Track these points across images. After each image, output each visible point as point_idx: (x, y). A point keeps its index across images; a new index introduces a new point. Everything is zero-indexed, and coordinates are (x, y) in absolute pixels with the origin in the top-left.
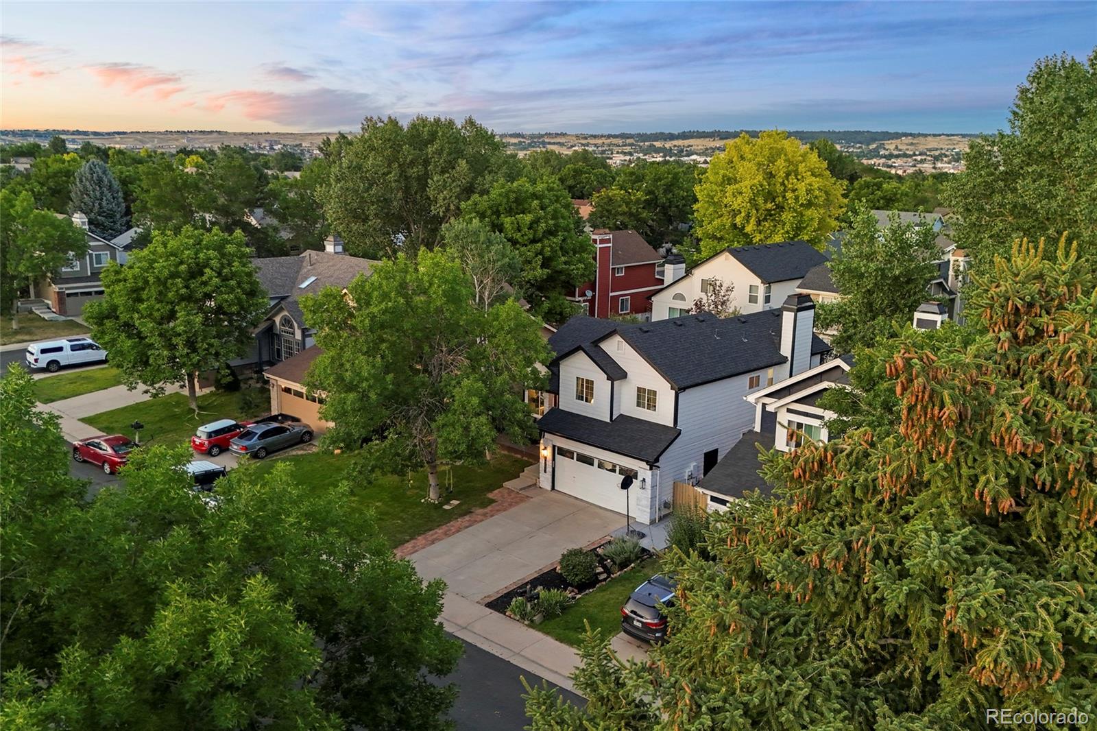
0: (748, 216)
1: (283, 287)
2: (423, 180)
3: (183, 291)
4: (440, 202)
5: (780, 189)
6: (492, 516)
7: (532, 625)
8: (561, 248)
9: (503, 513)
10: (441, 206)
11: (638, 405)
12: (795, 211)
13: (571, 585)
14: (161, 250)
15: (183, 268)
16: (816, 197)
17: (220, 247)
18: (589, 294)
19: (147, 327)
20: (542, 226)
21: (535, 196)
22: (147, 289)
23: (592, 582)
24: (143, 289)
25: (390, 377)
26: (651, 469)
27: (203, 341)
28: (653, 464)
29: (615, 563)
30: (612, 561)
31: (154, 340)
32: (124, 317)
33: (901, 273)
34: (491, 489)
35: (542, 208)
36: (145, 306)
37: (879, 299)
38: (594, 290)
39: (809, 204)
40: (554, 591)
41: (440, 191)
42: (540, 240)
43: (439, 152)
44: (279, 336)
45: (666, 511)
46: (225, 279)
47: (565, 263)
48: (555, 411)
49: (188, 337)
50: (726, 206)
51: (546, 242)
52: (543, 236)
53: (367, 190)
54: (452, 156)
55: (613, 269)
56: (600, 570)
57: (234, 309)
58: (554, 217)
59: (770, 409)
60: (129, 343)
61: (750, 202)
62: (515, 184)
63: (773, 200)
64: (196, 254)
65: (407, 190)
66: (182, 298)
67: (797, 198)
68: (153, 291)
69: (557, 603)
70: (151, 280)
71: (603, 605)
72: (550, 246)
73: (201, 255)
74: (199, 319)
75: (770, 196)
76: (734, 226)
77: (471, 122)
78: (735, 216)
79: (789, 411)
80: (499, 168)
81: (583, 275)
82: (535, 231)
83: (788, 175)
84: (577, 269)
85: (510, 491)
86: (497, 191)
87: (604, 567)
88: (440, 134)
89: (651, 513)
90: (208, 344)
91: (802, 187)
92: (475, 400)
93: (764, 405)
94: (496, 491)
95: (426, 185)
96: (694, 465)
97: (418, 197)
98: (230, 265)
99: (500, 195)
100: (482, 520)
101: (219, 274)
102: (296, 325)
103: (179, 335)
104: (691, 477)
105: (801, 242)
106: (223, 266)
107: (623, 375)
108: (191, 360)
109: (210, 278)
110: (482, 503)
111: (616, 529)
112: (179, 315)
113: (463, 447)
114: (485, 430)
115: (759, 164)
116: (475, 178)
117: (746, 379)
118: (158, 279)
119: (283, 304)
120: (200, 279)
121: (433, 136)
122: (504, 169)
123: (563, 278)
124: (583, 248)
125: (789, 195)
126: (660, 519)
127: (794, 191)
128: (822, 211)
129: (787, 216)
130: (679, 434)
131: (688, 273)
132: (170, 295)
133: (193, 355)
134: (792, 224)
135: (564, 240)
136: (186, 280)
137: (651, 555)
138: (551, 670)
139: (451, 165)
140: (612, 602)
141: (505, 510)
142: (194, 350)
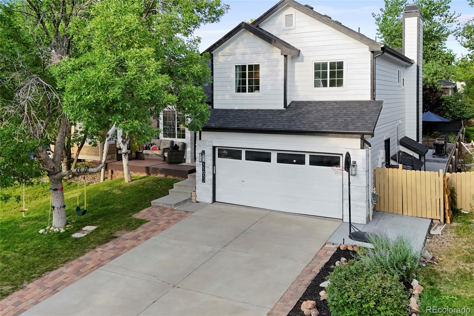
6: (147, 238)
9: (162, 233)
11: (318, 84)
26: (363, 147)
34: (137, 208)
85: (163, 210)
94: (144, 211)
100: (133, 246)
107: (297, 52)
110: (128, 225)
130: (381, 107)
141: (163, 229)
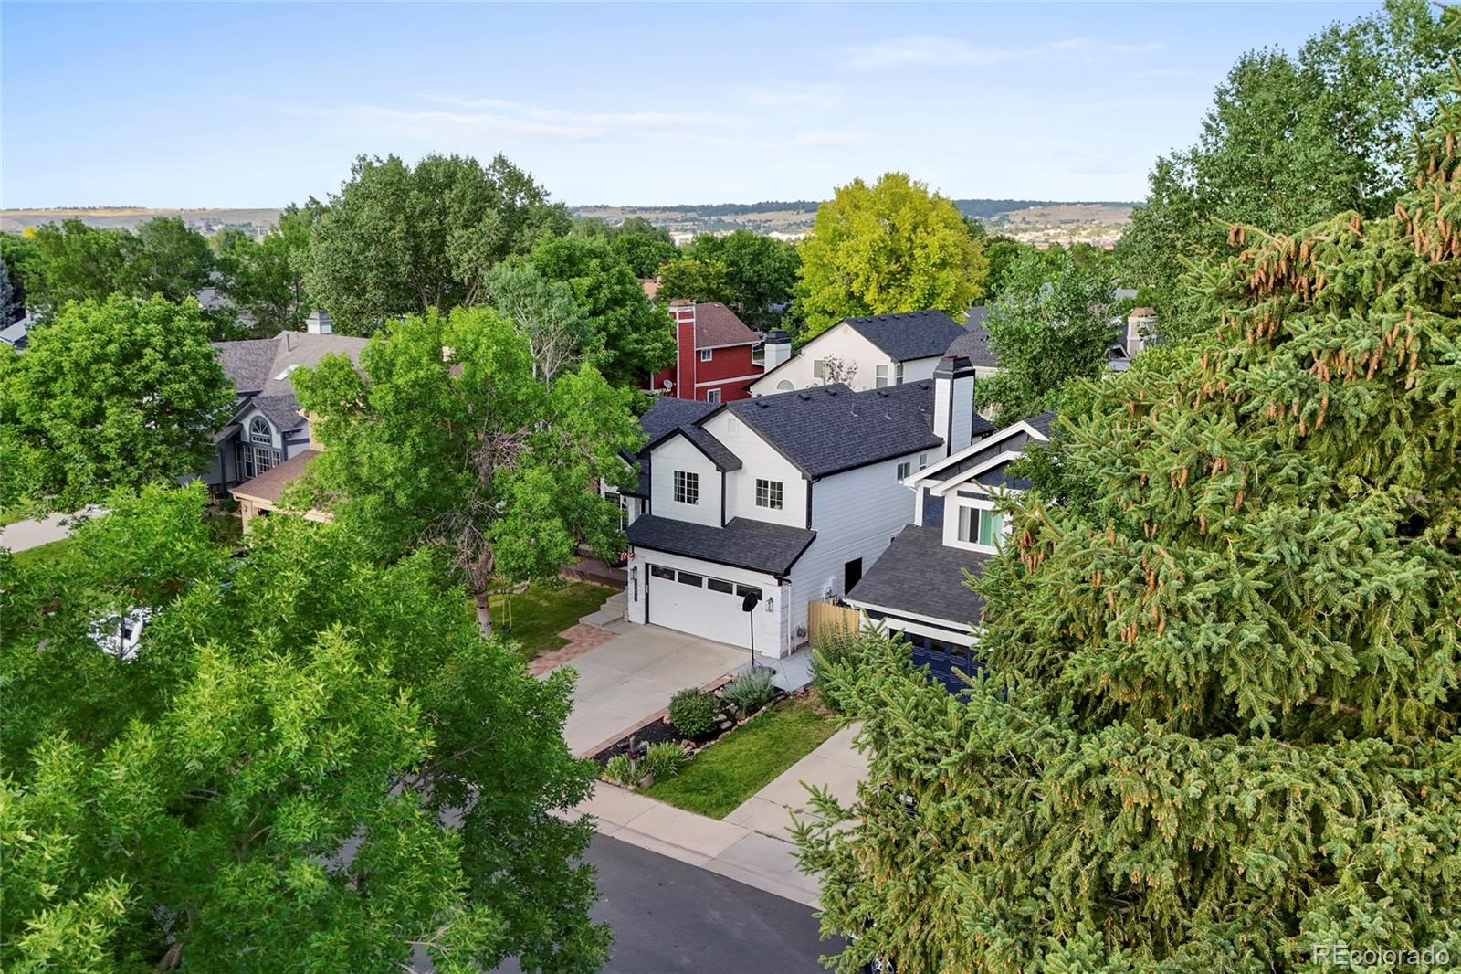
0: (868, 280)
1: (253, 379)
2: (439, 238)
3: (113, 380)
4: (464, 265)
5: (906, 245)
7: (639, 789)
8: (631, 322)
9: (583, 656)
10: (465, 271)
11: (759, 502)
12: (926, 273)
13: (686, 737)
14: (79, 324)
15: (113, 348)
16: (951, 255)
17: (165, 320)
18: (668, 384)
19: (61, 430)
20: (605, 293)
21: (592, 253)
22: (60, 381)
23: (712, 733)
24: (55, 380)
25: (423, 472)
26: (780, 584)
27: (144, 448)
28: (782, 577)
29: (740, 707)
30: (737, 704)
31: (73, 448)
32: (27, 419)
33: (1075, 333)
34: (563, 625)
35: (604, 269)
36: (58, 402)
37: (1048, 368)
38: (673, 379)
39: (943, 265)
40: (665, 746)
41: (462, 251)
42: (603, 312)
43: (461, 199)
44: (249, 446)
45: (802, 640)
46: (175, 363)
47: (637, 342)
48: (646, 520)
49: (122, 444)
50: (838, 269)
51: (610, 313)
52: (607, 307)
53: (362, 251)
54: (478, 206)
55: (698, 352)
56: (722, 717)
57: (188, 404)
58: (620, 281)
59: (935, 493)
60: (37, 453)
61: (869, 262)
62: (567, 238)
63: (898, 260)
64: (131, 329)
65: (417, 249)
66: (113, 390)
67: (928, 257)
68: (71, 382)
69: (670, 759)
70: (67, 366)
71: (729, 759)
72: (616, 319)
73: (138, 331)
74: (139, 417)
75: (894, 255)
76: (851, 295)
77: (501, 161)
78: (850, 283)
79: (961, 494)
80: (542, 219)
81: (660, 358)
82: (596, 300)
83: (915, 228)
84: (653, 349)
85: (590, 629)
86: (543, 247)
87: (727, 713)
88: (460, 176)
89: (782, 643)
90: (153, 452)
91: (933, 242)
92: (545, 498)
93: (927, 491)
94: (571, 629)
95: (444, 243)
96: (834, 580)
97: (433, 260)
98: (179, 343)
99: (548, 252)
101: (166, 357)
102: (273, 429)
103: (111, 441)
104: (829, 595)
105: (936, 312)
106: (169, 346)
107: (738, 465)
108: (128, 475)
109: (153, 362)
110: (552, 644)
111: (736, 666)
112: (108, 412)
113: (530, 561)
114: (560, 536)
115: (880, 215)
116: (510, 234)
117: (893, 466)
118: (77, 364)
119: (254, 400)
120: (137, 364)
121: (451, 180)
122: (548, 222)
123: (635, 361)
124: (658, 322)
125: (918, 252)
126: (794, 651)
127: (924, 247)
128: (959, 273)
129: (916, 280)
130: (815, 537)
131: (795, 354)
132: (95, 386)
133: (130, 469)
134: (923, 290)
135: (634, 312)
136: (118, 365)
137: (786, 696)
138: (671, 844)
139: (475, 217)
140: (743, 754)
141: (585, 651)
142: (133, 461)
